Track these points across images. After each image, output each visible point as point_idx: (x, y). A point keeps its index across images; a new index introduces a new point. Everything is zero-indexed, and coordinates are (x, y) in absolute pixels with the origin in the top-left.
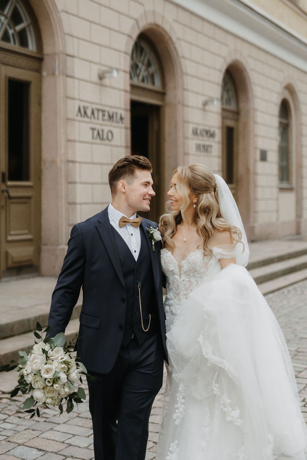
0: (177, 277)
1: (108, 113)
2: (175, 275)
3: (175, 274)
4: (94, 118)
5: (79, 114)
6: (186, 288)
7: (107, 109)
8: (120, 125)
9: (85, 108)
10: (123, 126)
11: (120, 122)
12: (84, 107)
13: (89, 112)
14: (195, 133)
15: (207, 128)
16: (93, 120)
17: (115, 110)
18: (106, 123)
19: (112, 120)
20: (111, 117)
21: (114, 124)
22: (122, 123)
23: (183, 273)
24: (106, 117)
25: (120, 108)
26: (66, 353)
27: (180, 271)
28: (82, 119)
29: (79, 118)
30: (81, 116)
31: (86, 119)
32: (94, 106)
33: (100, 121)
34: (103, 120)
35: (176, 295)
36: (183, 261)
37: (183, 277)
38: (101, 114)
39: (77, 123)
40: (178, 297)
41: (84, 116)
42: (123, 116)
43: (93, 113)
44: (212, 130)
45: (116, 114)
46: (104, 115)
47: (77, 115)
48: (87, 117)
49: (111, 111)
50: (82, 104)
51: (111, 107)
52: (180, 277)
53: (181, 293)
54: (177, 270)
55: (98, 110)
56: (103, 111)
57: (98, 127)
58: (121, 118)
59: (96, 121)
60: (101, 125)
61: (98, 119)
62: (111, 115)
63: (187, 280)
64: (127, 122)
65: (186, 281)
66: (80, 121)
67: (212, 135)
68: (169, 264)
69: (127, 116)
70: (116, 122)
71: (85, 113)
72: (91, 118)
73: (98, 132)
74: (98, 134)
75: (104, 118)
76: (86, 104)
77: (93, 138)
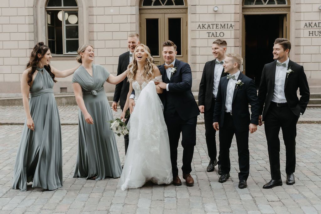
1: (221, 24)
4: (210, 28)
5: (199, 28)
7: (219, 23)
8: (231, 29)
9: (204, 25)
10: (233, 29)
11: (231, 27)
13: (206, 26)
14: (309, 25)
17: (226, 23)
18: (219, 29)
20: (223, 27)
24: (219, 27)
25: (231, 22)
30: (201, 28)
31: (204, 29)
32: (210, 23)
34: (216, 28)
36: (142, 85)
38: (215, 26)
39: (198, 31)
41: (203, 28)
42: (233, 25)
43: (209, 26)
45: (228, 24)
48: (205, 28)
50: (201, 24)
51: (223, 22)
55: (213, 24)
56: (217, 24)
60: (215, 30)
61: (213, 28)
62: (223, 25)
64: (237, 27)
66: (200, 30)
68: (136, 86)
69: (237, 24)
70: (227, 28)
72: (208, 28)
73: (213, 33)
74: (213, 34)
75: (217, 27)
76: (204, 23)
77: (209, 36)
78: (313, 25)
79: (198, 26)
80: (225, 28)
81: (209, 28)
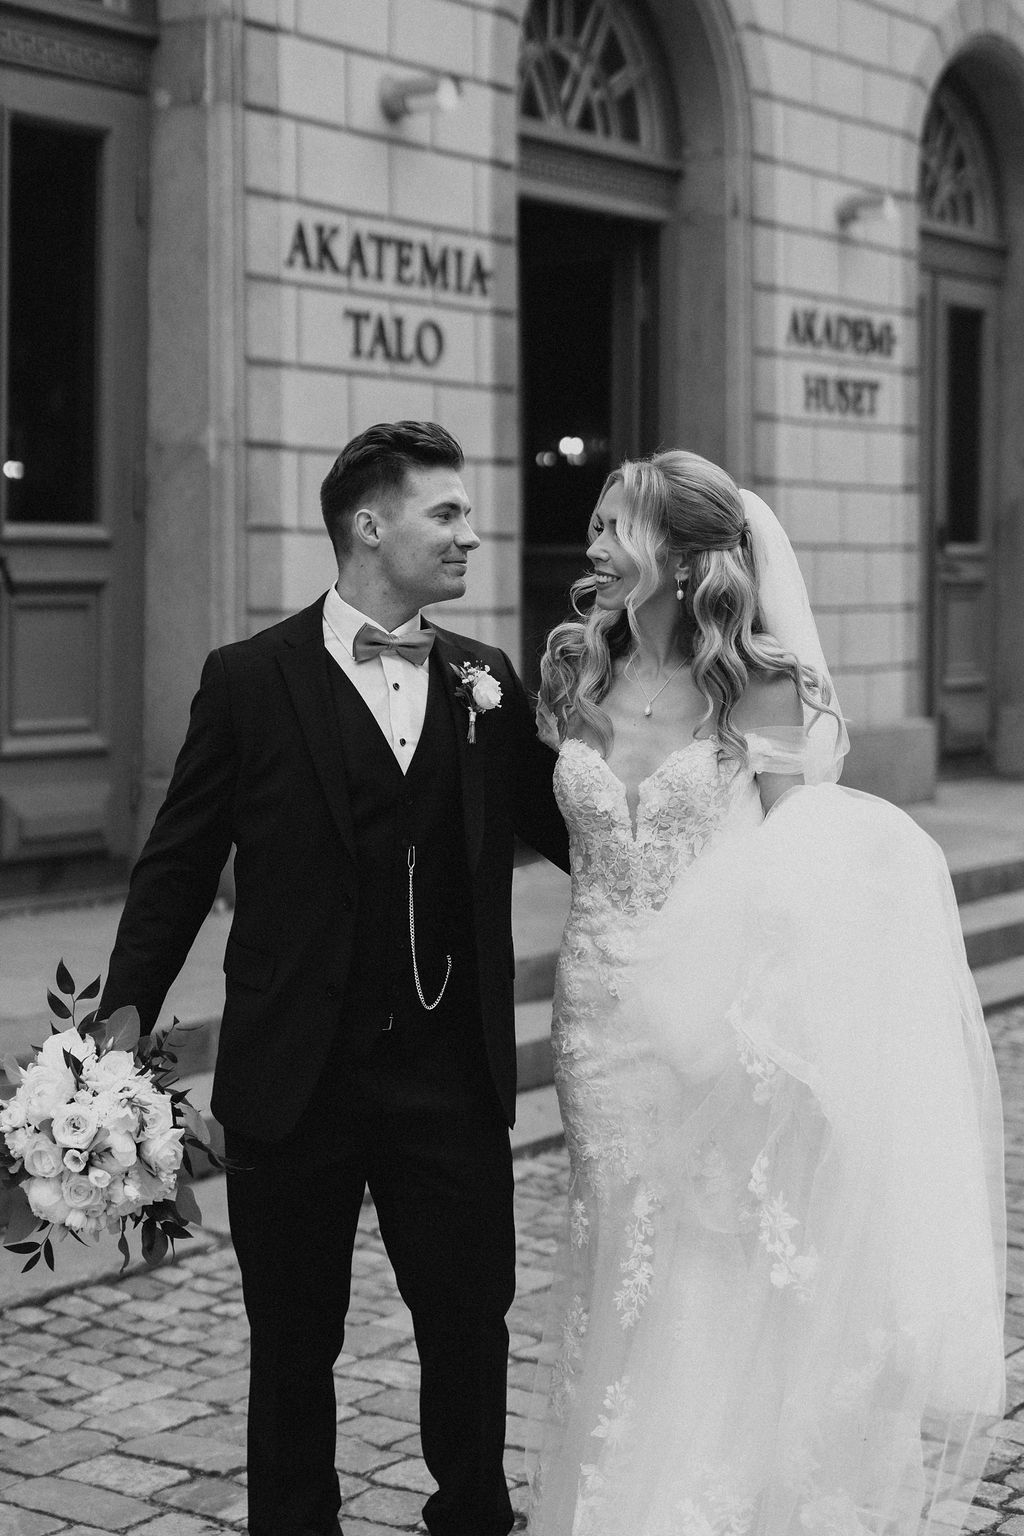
0: (624, 836)
1: (425, 250)
2: (614, 829)
3: (613, 824)
4: (364, 273)
5: (299, 259)
6: (655, 871)
7: (417, 236)
8: (476, 300)
9: (327, 233)
10: (486, 303)
11: (477, 287)
12: (320, 230)
13: (341, 250)
14: (803, 330)
15: (853, 313)
16: (358, 283)
17: (453, 242)
18: (414, 292)
19: (439, 280)
20: (435, 270)
21: (450, 297)
22: (484, 291)
23: (645, 823)
24: (416, 268)
25: (478, 235)
26: (142, 1073)
27: (633, 816)
28: (314, 277)
29: (298, 273)
30: (308, 264)
31: (328, 278)
32: (365, 227)
33: (389, 286)
34: (400, 279)
35: (616, 896)
36: (644, 780)
37: (645, 835)
38: (390, 255)
39: (289, 293)
40: (627, 903)
41: (321, 267)
42: (488, 264)
43: (357, 252)
44: (878, 320)
45: (459, 255)
46: (403, 262)
47: (291, 262)
48: (335, 268)
49: (437, 243)
50: (311, 218)
51: (437, 229)
52: (634, 837)
53: (638, 890)
54: (622, 813)
55: (381, 241)
56: (402, 245)
57: (377, 308)
58: (480, 274)
59: (370, 285)
60: (392, 299)
61: (380, 276)
62: (435, 257)
63: (659, 844)
64: (507, 287)
65: (654, 848)
66: (300, 285)
67: (878, 342)
68: (595, 794)
69: (505, 265)
70: (459, 288)
71: (325, 250)
72: (349, 272)
73: (381, 327)
74: (381, 336)
75: (407, 273)
76: (329, 219)
77: (357, 352)
78: (819, 329)
79: (288, 238)
80: (445, 285)
81: (356, 268)
